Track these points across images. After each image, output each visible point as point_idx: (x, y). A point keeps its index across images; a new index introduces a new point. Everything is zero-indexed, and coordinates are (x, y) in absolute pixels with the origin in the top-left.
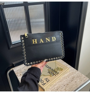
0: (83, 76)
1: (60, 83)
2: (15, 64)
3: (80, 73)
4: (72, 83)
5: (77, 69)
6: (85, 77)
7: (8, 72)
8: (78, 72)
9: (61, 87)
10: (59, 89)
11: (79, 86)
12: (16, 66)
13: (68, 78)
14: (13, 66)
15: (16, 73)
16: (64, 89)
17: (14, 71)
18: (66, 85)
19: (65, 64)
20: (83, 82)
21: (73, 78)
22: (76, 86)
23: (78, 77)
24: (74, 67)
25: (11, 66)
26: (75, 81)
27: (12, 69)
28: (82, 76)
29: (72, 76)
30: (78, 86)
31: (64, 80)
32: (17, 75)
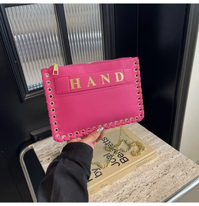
0: (192, 163)
1: (137, 179)
2: (37, 135)
3: (184, 157)
4: (165, 180)
5: (177, 148)
6: (196, 165)
7: (23, 153)
8: (180, 154)
9: (140, 189)
10: (134, 193)
11: (180, 187)
12: (38, 140)
13: (156, 168)
14: (33, 140)
15: (38, 155)
16: (145, 192)
17: (35, 150)
18: (150, 185)
19: (150, 135)
20: (189, 178)
21: (168, 168)
22: (174, 187)
23: (178, 165)
24: (170, 143)
25: (27, 139)
26: (172, 175)
27: (29, 147)
28: (188, 162)
29: (166, 163)
30: (179, 185)
31: (147, 173)
32: (40, 160)
